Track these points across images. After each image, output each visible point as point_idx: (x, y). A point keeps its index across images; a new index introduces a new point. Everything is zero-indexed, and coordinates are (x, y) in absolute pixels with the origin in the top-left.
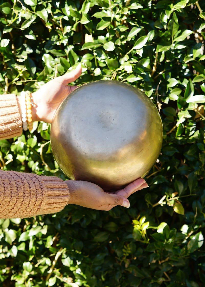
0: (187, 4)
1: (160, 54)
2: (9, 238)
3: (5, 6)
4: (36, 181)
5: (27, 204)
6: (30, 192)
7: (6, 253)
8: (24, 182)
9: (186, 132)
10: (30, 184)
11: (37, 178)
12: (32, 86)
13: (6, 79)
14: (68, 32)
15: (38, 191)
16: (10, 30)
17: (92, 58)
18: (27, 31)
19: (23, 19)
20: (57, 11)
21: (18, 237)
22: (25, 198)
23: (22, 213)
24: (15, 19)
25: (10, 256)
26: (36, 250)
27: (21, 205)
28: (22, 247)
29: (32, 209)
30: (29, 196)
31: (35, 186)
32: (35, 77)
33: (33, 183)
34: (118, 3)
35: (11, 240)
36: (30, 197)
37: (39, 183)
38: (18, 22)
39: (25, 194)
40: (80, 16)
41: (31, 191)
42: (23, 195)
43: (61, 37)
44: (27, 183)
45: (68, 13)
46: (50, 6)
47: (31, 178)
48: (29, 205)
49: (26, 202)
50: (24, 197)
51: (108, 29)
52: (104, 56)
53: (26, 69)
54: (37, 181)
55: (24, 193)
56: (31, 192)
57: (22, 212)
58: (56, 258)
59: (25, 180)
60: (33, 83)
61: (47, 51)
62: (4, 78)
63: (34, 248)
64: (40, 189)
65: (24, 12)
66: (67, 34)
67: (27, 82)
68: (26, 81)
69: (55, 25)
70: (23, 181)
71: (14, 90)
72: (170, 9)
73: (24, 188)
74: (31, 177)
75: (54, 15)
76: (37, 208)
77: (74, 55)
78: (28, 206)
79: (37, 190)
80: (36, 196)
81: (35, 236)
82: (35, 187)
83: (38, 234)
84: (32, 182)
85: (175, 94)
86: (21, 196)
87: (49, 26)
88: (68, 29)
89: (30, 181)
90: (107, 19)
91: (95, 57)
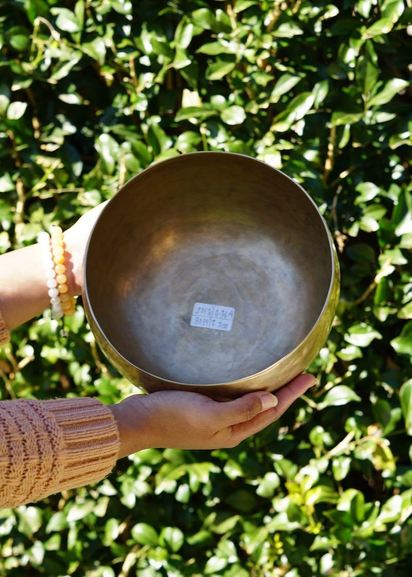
0: (396, 25)
1: (340, 129)
2: (27, 525)
3: (16, 33)
4: (36, 417)
5: (22, 473)
6: (23, 444)
7: (19, 557)
8: (6, 422)
9: (396, 296)
10: (20, 426)
11: (37, 410)
12: (74, 202)
13: (20, 186)
14: (149, 86)
15: (42, 439)
16: (27, 84)
17: (197, 141)
18: (63, 86)
19: (55, 61)
20: (125, 43)
21: (45, 522)
22: (12, 459)
23: (13, 495)
24: (38, 59)
25: (29, 563)
26: (84, 551)
27: (6, 476)
28: (54, 544)
29: (35, 483)
30: (24, 454)
31: (34, 427)
32: (80, 182)
33: (27, 422)
34: (252, 26)
35: (30, 529)
36: (26, 455)
37: (42, 419)
38: (44, 68)
39: (12, 449)
40: (171, 53)
41: (25, 441)
42: (7, 451)
43: (133, 98)
44: (14, 424)
45: (148, 48)
46: (110, 32)
47: (23, 411)
48: (26, 475)
49: (19, 468)
50: (12, 456)
51: (231, 78)
52: (222, 135)
53: (61, 166)
54: (38, 415)
55: (9, 448)
56: (26, 444)
57: (12, 491)
58: (126, 568)
59: (9, 417)
60: (75, 195)
61: (106, 129)
62: (15, 183)
63: (79, 546)
64: (46, 434)
65: (55, 45)
66: (145, 91)
67: (62, 194)
68: (60, 190)
69: (121, 73)
70: (4, 420)
71: (36, 209)
72: (359, 36)
73: (8, 436)
74: (22, 408)
75: (119, 50)
76: (44, 478)
77: (160, 133)
78: (25, 477)
79: (38, 436)
80: (39, 450)
81: (79, 522)
82: (34, 431)
83: (87, 517)
84: (27, 420)
85: (373, 217)
86: (5, 456)
87: (108, 75)
88: (147, 79)
89: (20, 416)
90: (228, 57)
91: (204, 138)
